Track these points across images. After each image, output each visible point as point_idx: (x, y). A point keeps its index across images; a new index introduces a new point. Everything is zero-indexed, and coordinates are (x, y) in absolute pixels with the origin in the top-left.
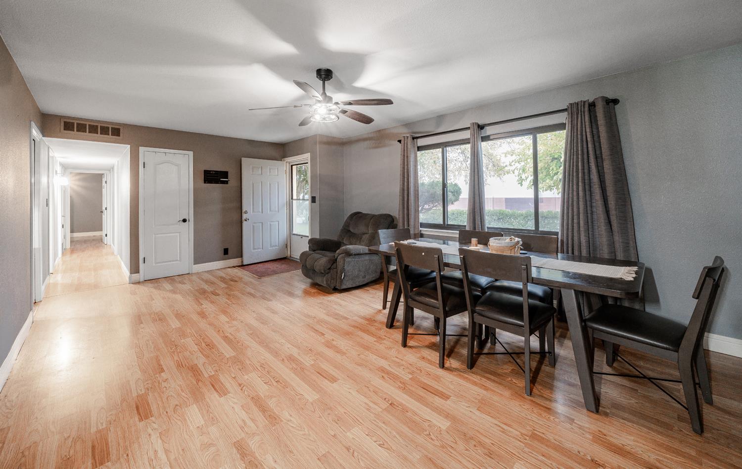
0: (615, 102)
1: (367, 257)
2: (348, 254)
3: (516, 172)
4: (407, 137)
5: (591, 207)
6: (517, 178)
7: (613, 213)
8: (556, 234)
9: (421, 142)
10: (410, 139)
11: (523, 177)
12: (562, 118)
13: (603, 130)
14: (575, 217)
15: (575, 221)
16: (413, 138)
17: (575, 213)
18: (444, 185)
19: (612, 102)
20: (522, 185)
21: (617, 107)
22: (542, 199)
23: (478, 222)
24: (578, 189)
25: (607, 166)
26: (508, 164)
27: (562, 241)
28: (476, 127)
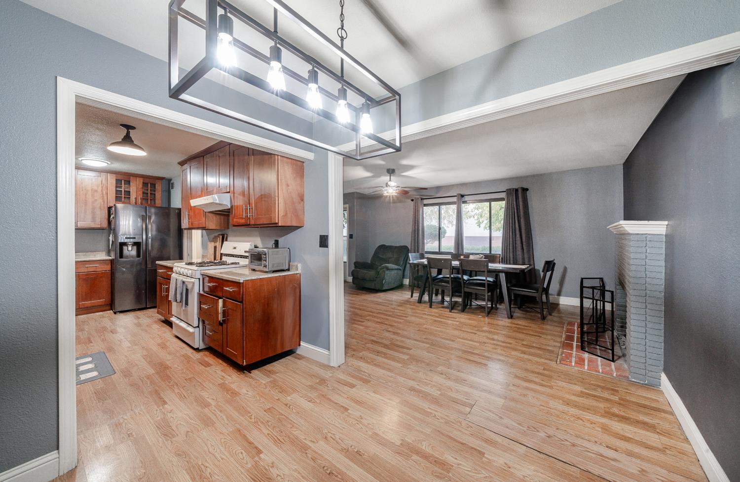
0: (527, 190)
1: (396, 271)
2: (388, 269)
3: (476, 217)
4: (418, 198)
5: (515, 241)
6: (476, 221)
7: (524, 244)
8: (500, 255)
9: (426, 202)
10: (420, 199)
11: (481, 221)
12: (503, 195)
13: (521, 203)
14: (508, 246)
15: (508, 248)
16: (422, 199)
17: (508, 244)
18: (440, 229)
19: (525, 190)
20: (480, 227)
21: (527, 192)
22: (493, 237)
23: (460, 249)
24: (510, 232)
25: (522, 220)
26: (470, 210)
27: (502, 258)
28: (460, 197)
